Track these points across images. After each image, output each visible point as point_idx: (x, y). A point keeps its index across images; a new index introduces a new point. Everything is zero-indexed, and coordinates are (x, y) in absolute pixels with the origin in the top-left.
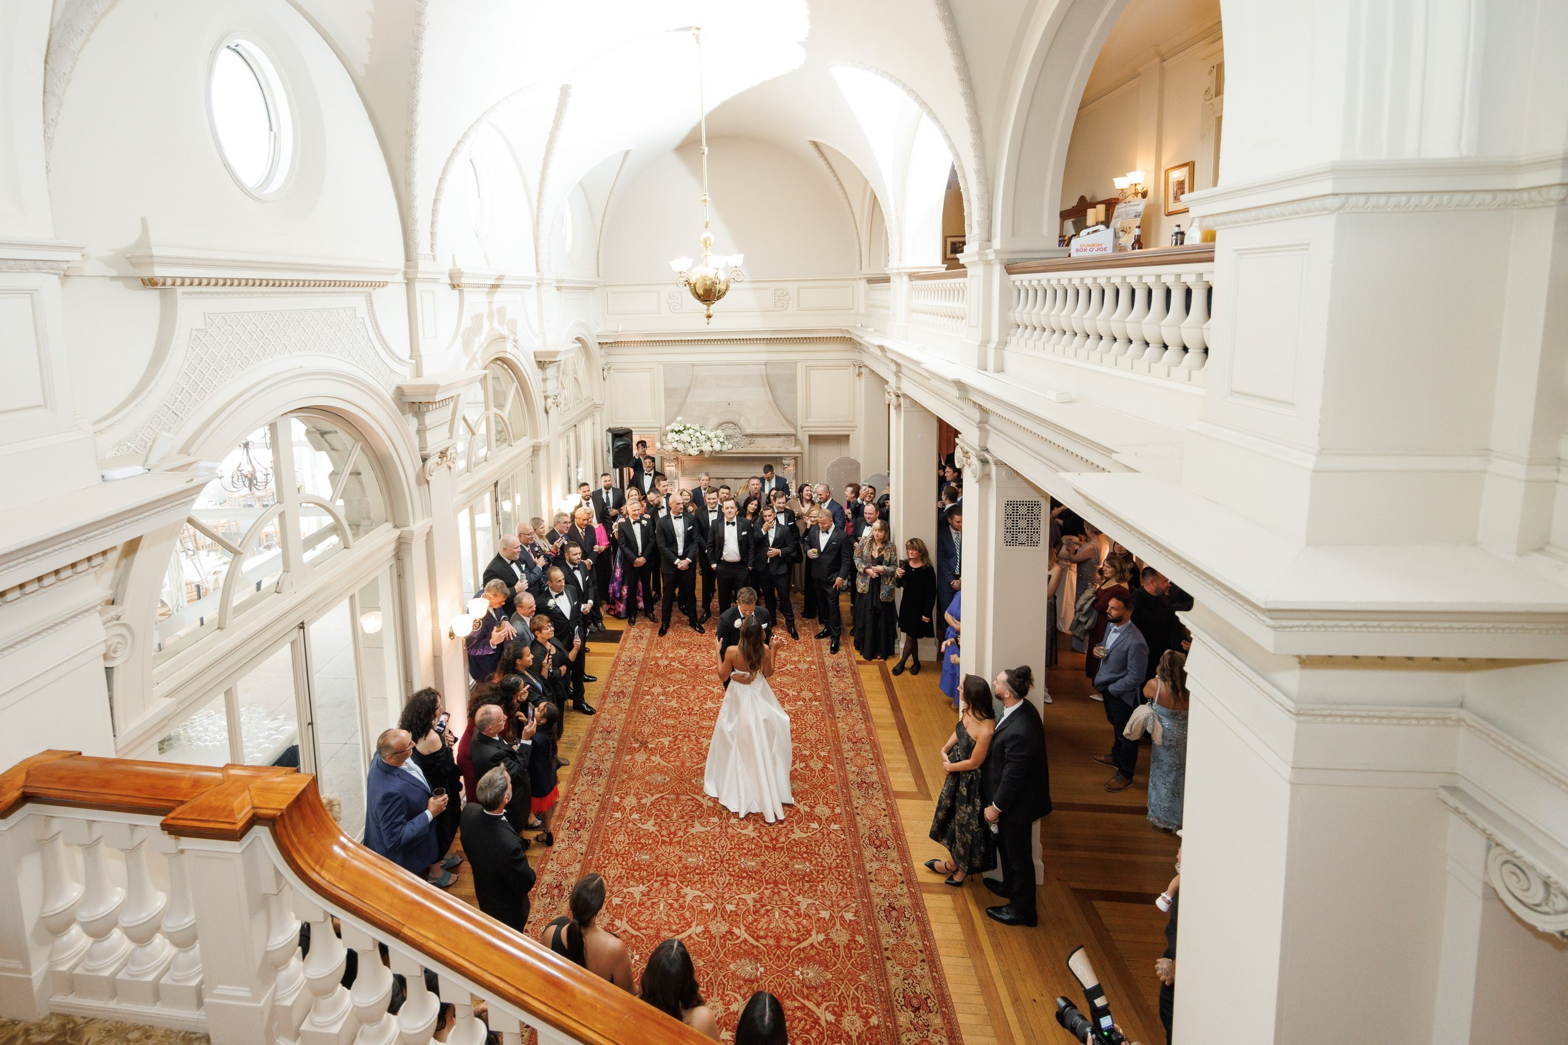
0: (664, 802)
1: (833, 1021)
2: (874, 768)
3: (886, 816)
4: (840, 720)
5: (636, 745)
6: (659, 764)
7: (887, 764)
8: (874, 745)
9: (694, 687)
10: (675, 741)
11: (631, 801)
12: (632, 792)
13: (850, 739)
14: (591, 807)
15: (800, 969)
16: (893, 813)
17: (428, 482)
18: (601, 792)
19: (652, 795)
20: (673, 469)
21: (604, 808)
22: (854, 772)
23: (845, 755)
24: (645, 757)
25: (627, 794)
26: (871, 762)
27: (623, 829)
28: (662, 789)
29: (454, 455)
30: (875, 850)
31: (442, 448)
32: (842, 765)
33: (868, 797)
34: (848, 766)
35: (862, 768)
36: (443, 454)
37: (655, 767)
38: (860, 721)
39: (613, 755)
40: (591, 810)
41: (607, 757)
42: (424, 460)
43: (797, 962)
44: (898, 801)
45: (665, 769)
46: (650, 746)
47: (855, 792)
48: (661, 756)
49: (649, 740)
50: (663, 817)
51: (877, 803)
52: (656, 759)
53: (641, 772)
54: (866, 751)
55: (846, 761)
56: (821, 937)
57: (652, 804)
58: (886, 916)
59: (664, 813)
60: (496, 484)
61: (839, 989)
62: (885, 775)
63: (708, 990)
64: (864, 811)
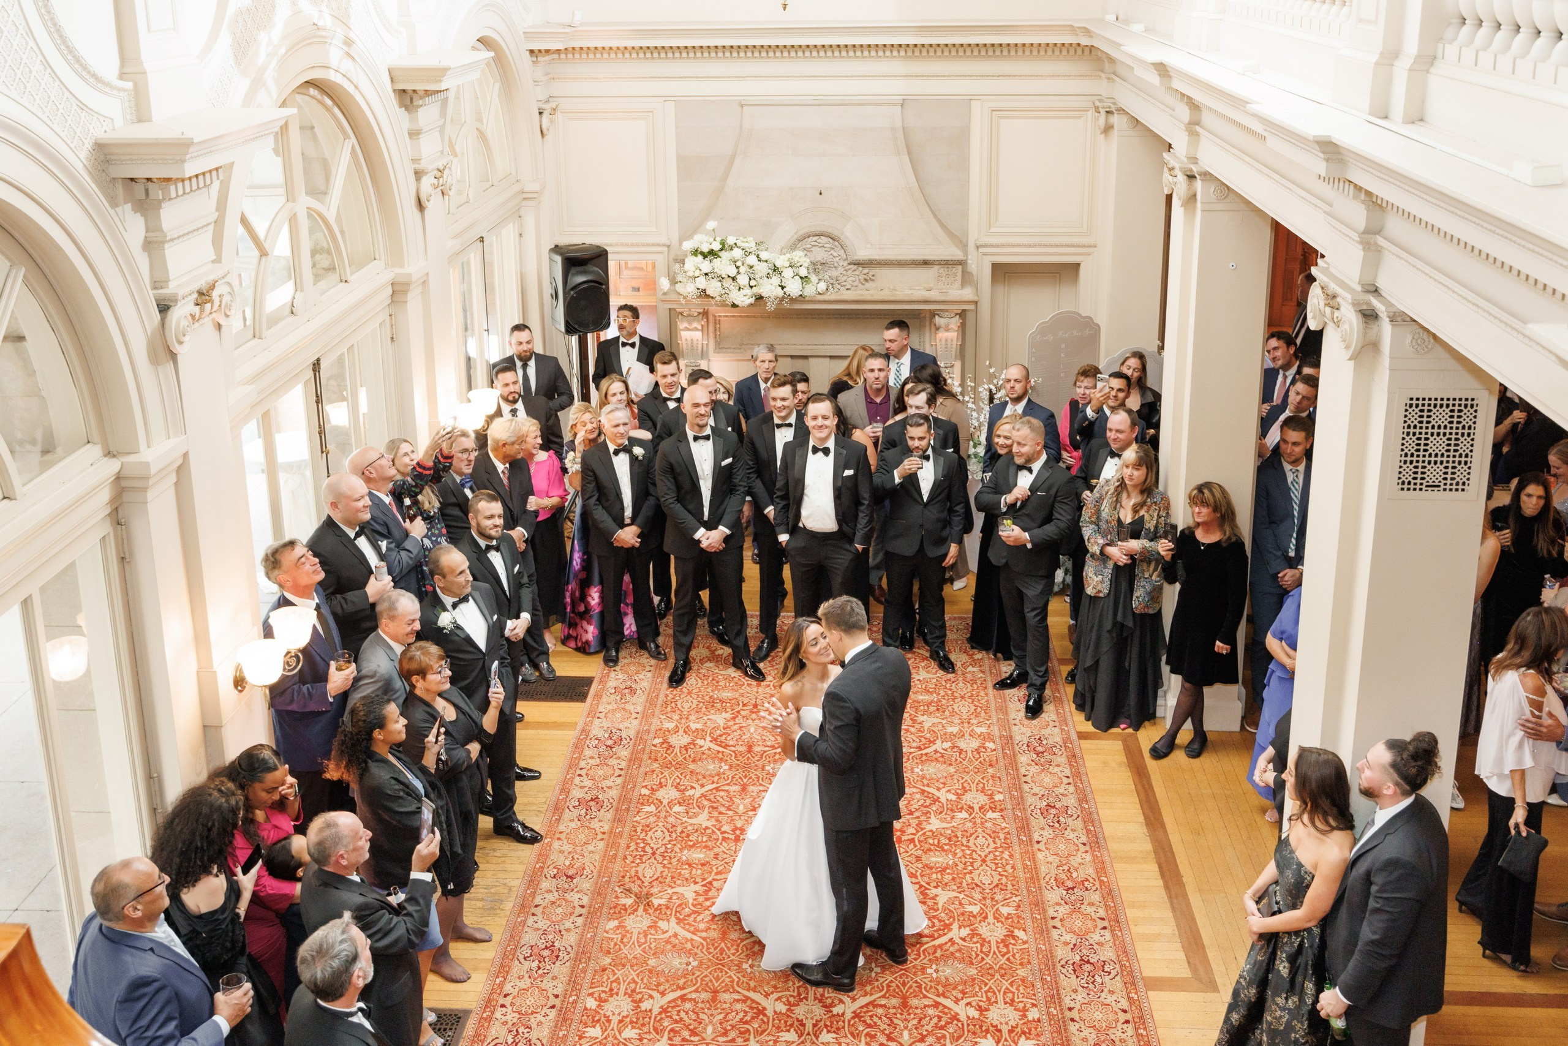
0: (688, 1006)
2: (1107, 935)
3: (1127, 1022)
4: (1042, 846)
5: (629, 901)
6: (675, 935)
7: (1133, 926)
8: (1109, 893)
9: (745, 784)
10: (706, 892)
11: (619, 1006)
12: (623, 988)
13: (1060, 883)
14: (540, 1017)
16: (1141, 1018)
17: (173, 356)
18: (559, 991)
19: (663, 994)
21: (565, 1020)
22: (1066, 944)
23: (1051, 912)
24: (646, 922)
25: (611, 993)
26: (1101, 924)
28: (681, 982)
29: (226, 299)
31: (200, 284)
32: (1043, 931)
33: (1094, 988)
34: (1055, 934)
35: (1082, 936)
36: (202, 297)
37: (668, 942)
38: (1082, 848)
39: (580, 921)
40: (540, 1024)
41: (568, 924)
42: (164, 308)
44: (1150, 993)
45: (689, 946)
46: (656, 902)
47: (1068, 981)
48: (679, 921)
49: (654, 890)
50: (686, 1034)
51: (1110, 999)
52: (670, 926)
53: (639, 951)
54: (1091, 904)
55: (1052, 923)
57: (664, 1010)
59: (687, 1027)
60: (316, 366)
62: (1129, 948)
64: (1085, 1015)
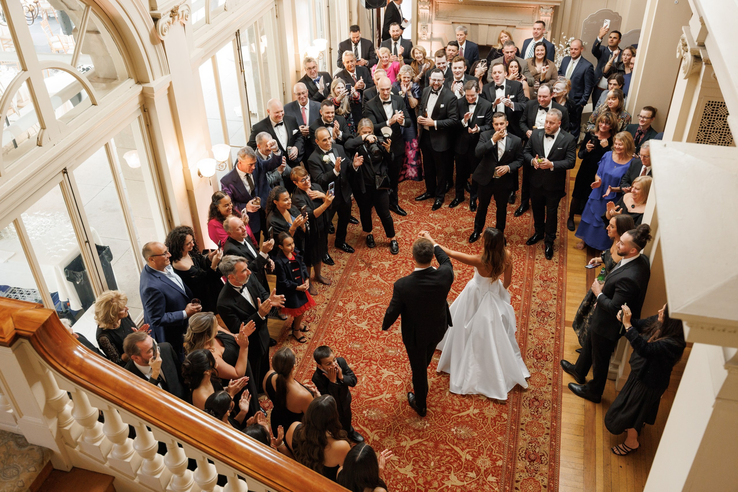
0: (378, 309)
1: (471, 460)
2: (555, 302)
3: (553, 338)
4: (538, 261)
5: (362, 265)
6: (378, 281)
7: (567, 300)
8: (561, 284)
9: (418, 223)
10: (394, 265)
11: (351, 306)
12: (354, 299)
13: (541, 278)
14: (320, 307)
15: (456, 428)
16: (559, 337)
17: (162, 42)
18: (329, 297)
19: (369, 304)
20: (427, 11)
21: (330, 309)
22: (537, 303)
23: (534, 290)
24: (368, 274)
25: (349, 301)
26: (554, 297)
27: (343, 325)
28: (377, 300)
29: (186, 12)
30: (536, 361)
31: (172, 7)
32: (528, 297)
33: (543, 323)
34: (533, 299)
35: (544, 301)
36: (173, 13)
37: (375, 283)
38: (555, 264)
39: (342, 271)
40: (320, 309)
41: (337, 272)
42: (156, 19)
43: (454, 424)
44: (566, 327)
45: (383, 286)
46: (373, 267)
47: (533, 318)
48: (381, 276)
49: (374, 262)
50: (375, 320)
51: (548, 328)
52: (377, 277)
53: (363, 285)
54: (552, 288)
55: (533, 294)
56: (476, 411)
57: (368, 310)
58: (529, 404)
59: (376, 317)
60: (238, 34)
61: (480, 442)
62: (563, 308)
63: (387, 432)
64: (536, 333)
